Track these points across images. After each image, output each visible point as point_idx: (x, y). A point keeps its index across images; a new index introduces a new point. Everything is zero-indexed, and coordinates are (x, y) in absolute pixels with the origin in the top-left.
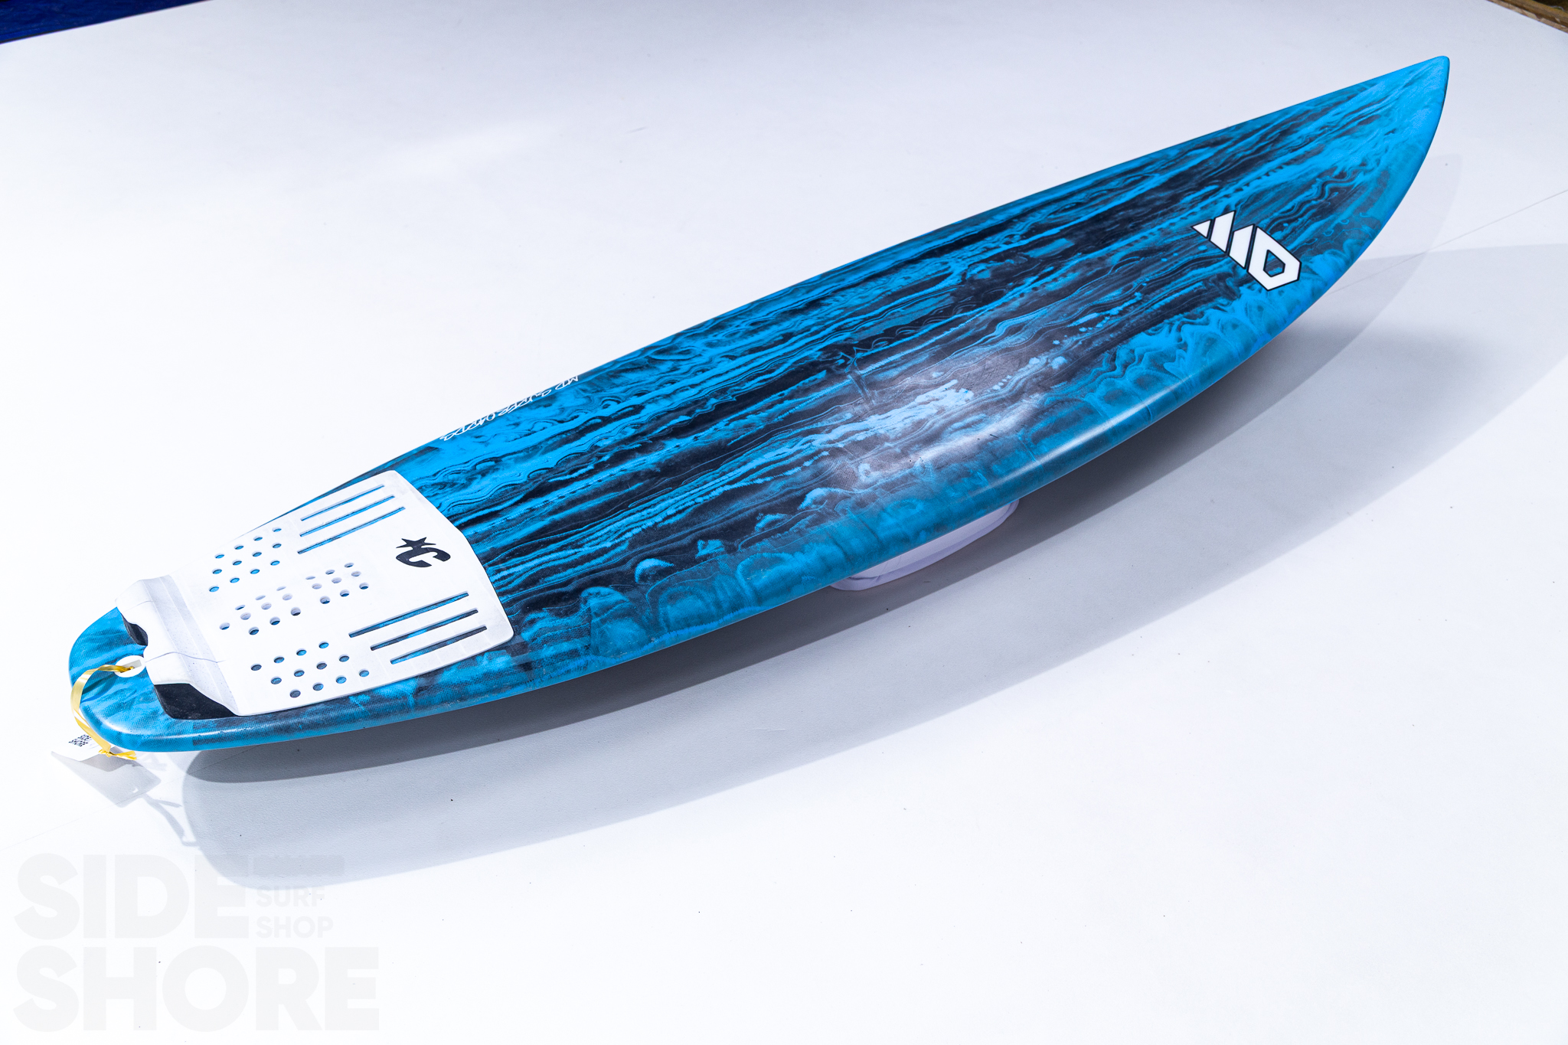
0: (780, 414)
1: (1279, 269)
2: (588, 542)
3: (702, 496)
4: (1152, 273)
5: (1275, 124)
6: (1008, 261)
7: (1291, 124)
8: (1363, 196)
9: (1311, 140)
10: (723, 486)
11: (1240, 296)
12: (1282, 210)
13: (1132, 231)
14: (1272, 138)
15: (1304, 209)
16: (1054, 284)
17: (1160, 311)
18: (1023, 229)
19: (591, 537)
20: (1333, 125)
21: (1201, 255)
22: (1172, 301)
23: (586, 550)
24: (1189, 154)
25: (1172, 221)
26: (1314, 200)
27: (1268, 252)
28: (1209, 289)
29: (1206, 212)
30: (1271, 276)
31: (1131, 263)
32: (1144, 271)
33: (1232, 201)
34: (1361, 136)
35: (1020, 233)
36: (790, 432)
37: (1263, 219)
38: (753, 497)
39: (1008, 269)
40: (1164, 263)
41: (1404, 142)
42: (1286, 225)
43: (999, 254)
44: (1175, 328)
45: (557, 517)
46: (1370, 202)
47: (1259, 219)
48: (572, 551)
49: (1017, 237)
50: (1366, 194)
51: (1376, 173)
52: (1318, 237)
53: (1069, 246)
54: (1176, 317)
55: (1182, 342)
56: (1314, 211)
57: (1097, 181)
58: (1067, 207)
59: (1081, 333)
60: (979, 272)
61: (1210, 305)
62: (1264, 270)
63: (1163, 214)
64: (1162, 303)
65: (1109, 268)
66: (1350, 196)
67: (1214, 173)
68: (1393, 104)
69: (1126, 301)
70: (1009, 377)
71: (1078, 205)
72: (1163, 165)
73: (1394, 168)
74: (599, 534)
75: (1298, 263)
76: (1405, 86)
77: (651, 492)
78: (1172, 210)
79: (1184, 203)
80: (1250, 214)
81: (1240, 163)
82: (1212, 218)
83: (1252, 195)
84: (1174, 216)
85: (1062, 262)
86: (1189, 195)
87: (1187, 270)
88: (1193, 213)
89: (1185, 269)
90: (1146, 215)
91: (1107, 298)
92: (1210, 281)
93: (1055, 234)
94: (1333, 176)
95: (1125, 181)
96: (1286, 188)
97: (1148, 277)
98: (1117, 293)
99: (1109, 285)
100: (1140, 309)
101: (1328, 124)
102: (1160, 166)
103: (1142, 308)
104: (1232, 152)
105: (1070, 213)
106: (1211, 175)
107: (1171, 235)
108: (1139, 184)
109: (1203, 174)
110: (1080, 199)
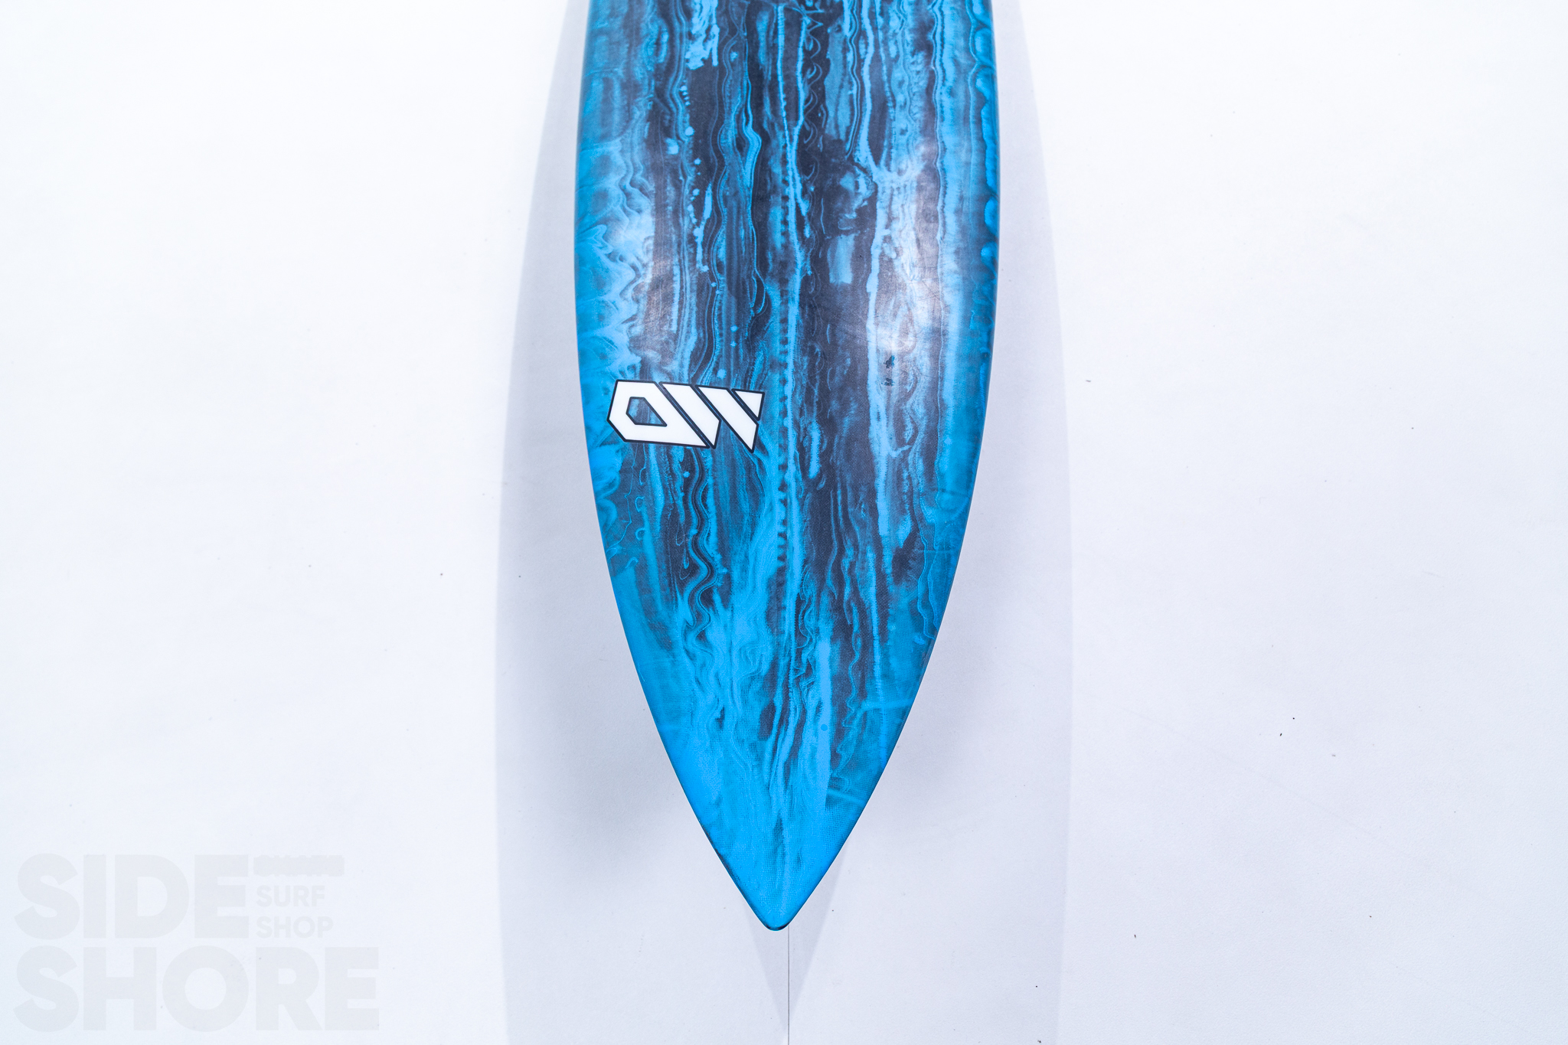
1: (634, 412)
4: (724, 302)
5: (876, 644)
6: (855, 215)
7: (858, 656)
8: (657, 587)
9: (800, 633)
11: (630, 350)
12: (711, 492)
13: (806, 341)
14: (850, 610)
15: (693, 513)
16: (779, 218)
18: (903, 270)
20: (804, 684)
21: (712, 364)
22: (672, 290)
24: (908, 517)
25: (791, 386)
26: (697, 534)
27: (664, 424)
28: (661, 331)
29: (776, 427)
30: (632, 399)
31: (754, 299)
32: (734, 300)
33: (772, 464)
34: (750, 686)
35: (897, 263)
37: (714, 461)
39: (840, 204)
40: (729, 324)
41: (692, 714)
42: (687, 474)
43: (874, 218)
44: (638, 265)
46: (643, 587)
47: (718, 459)
49: (891, 254)
50: (658, 594)
51: (677, 634)
52: (643, 487)
53: (832, 276)
54: (649, 276)
55: (617, 259)
56: (682, 519)
59: (693, 188)
60: (857, 184)
61: (642, 317)
62: (644, 399)
63: (809, 391)
65: (764, 275)
66: (669, 574)
67: (840, 498)
68: (766, 777)
69: (704, 252)
70: (688, 103)
72: (909, 478)
73: (667, 662)
75: (627, 438)
78: (809, 402)
79: (811, 423)
80: (733, 460)
81: (834, 536)
82: (760, 422)
83: (762, 489)
84: (797, 396)
85: (809, 250)
86: (822, 441)
87: (702, 335)
88: (784, 414)
89: (704, 333)
90: (823, 377)
91: (722, 241)
92: (671, 341)
93: (866, 285)
94: (715, 590)
95: (913, 422)
96: (741, 528)
97: (722, 296)
98: (722, 254)
99: (739, 258)
100: (683, 254)
101: (811, 680)
102: (913, 476)
103: (684, 258)
104: (865, 553)
105: (896, 326)
106: (839, 491)
107: (767, 366)
108: (891, 425)
109: (849, 489)
110: (914, 358)
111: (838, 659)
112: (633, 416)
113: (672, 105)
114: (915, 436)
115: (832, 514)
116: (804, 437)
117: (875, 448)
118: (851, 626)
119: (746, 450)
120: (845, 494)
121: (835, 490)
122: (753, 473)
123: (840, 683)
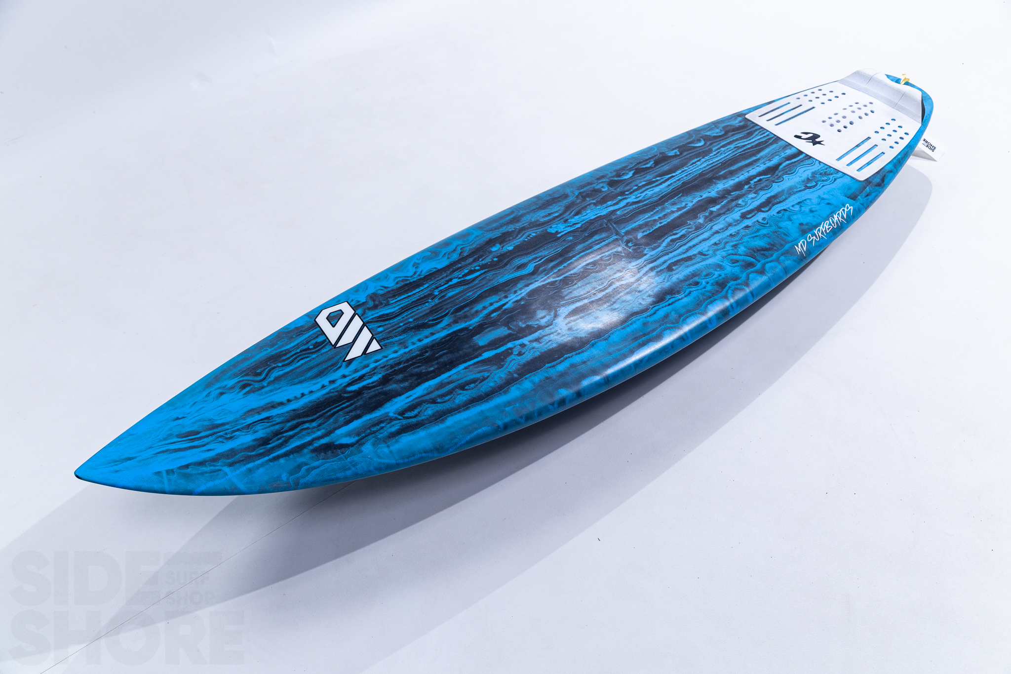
0: (658, 211)
2: (732, 150)
3: (685, 170)
4: (423, 309)
5: (266, 458)
6: (524, 326)
7: (253, 453)
8: (239, 368)
9: (248, 426)
10: (677, 175)
11: (367, 296)
12: (308, 359)
13: (428, 347)
14: (279, 439)
15: (290, 360)
16: (492, 301)
17: (425, 282)
18: (511, 361)
19: (732, 151)
20: (220, 439)
21: (383, 323)
22: (414, 290)
23: (732, 146)
24: (357, 438)
25: (395, 355)
26: (279, 366)
28: (387, 299)
29: (366, 362)
30: (341, 310)
31: (435, 317)
32: (428, 311)
33: (342, 372)
34: (205, 420)
35: (512, 357)
36: (649, 202)
37: (327, 352)
38: (659, 172)
39: (524, 317)
40: (411, 317)
42: (311, 347)
43: (530, 334)
44: (418, 274)
45: (754, 158)
46: (238, 364)
47: (329, 353)
48: (738, 145)
49: (516, 352)
51: (217, 385)
52: (294, 338)
53: (477, 336)
54: (415, 280)
55: (415, 266)
56: (284, 358)
57: (443, 421)
58: (472, 385)
59: (479, 266)
60: (544, 317)
61: (389, 289)
63: (399, 363)
64: (422, 288)
65: (452, 313)
66: (248, 369)
67: (344, 405)
68: (157, 445)
69: (446, 288)
70: (526, 240)
71: (462, 387)
72: (382, 428)
73: (199, 390)
74: (729, 153)
76: (135, 458)
77: (713, 170)
78: (392, 366)
79: (380, 373)
80: (333, 358)
81: (318, 414)
82: (363, 355)
83: (325, 375)
84: (392, 360)
85: (485, 320)
86: (372, 383)
87: (397, 312)
88: (376, 361)
89: (399, 312)
90: (412, 365)
91: (458, 290)
93: (486, 351)
94: (251, 386)
95: (419, 413)
96: (295, 379)
97: (426, 306)
98: (451, 294)
99: (454, 300)
100: (438, 283)
101: (224, 441)
102: (385, 429)
103: (436, 284)
104: (319, 430)
105: (472, 376)
106: (348, 404)
107: (399, 342)
108: (409, 404)
109: (353, 406)
110: (460, 394)
111: (245, 446)
113: (520, 236)
114: (411, 417)
115: (332, 407)
116: (369, 375)
117: (388, 405)
118: (270, 444)
119: (344, 358)
120: (348, 406)
121: (347, 402)
122: (332, 368)
123: (232, 453)
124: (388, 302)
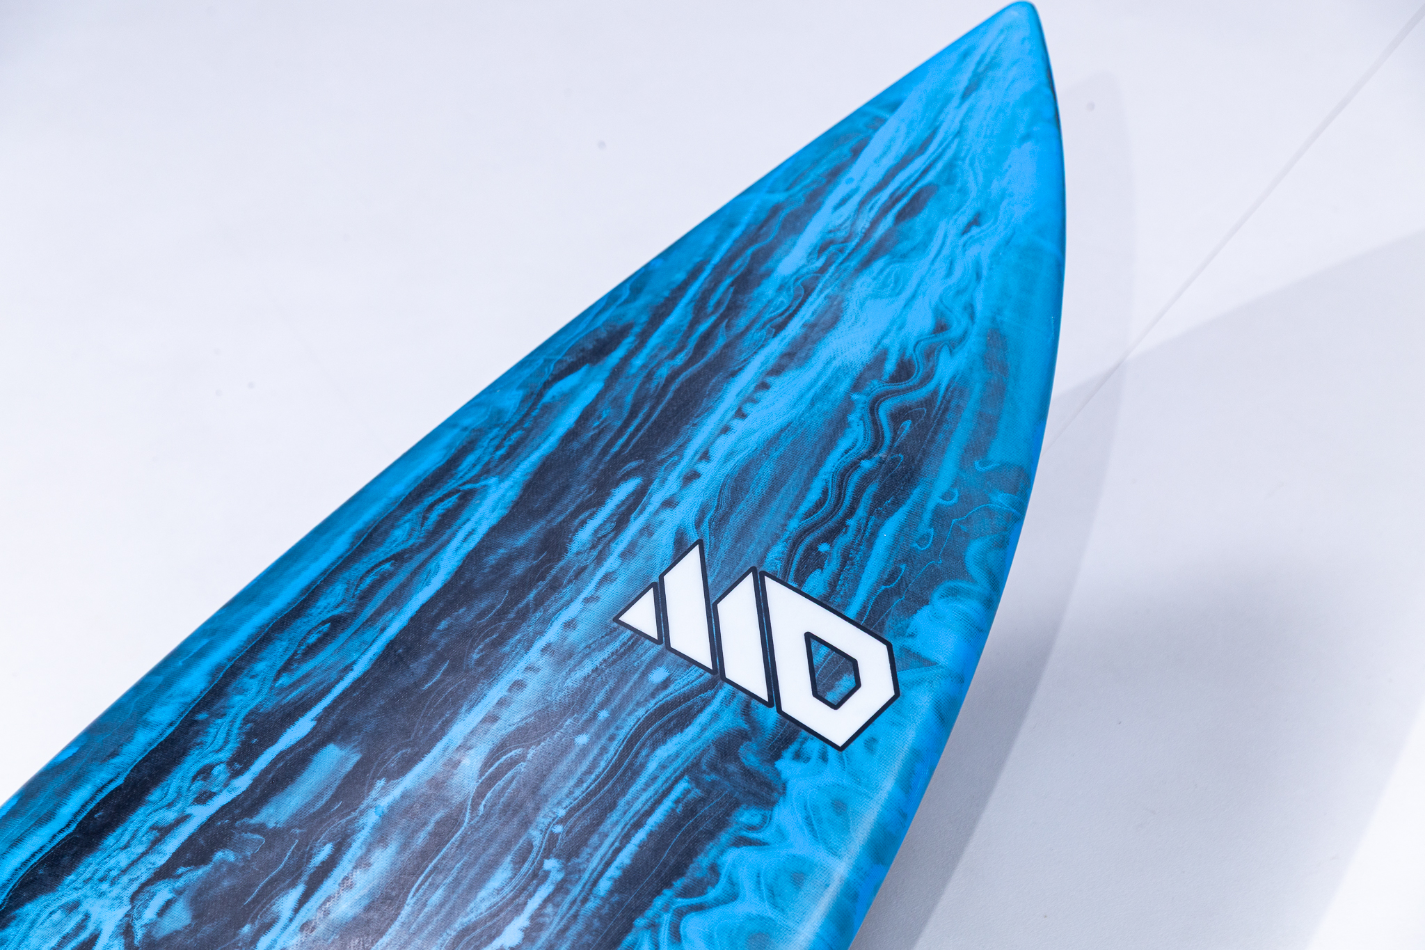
1: (846, 682)
4: (565, 790)
5: (716, 260)
6: (219, 855)
7: (749, 252)
8: (967, 414)
9: (808, 291)
11: (784, 787)
12: (803, 508)
14: (719, 304)
15: (850, 490)
16: (348, 896)
17: (616, 898)
18: (226, 742)
21: (662, 697)
22: (636, 858)
24: (547, 398)
25: (565, 616)
26: (864, 457)
27: (809, 637)
28: (709, 792)
29: (636, 564)
30: (835, 706)
31: (510, 774)
32: (545, 788)
33: (685, 513)
34: (913, 249)
35: (225, 755)
37: (768, 549)
39: (226, 883)
40: (584, 751)
41: (1008, 242)
42: (824, 548)
43: (191, 840)
44: (664, 934)
46: (987, 426)
47: (760, 550)
49: (220, 772)
50: (971, 406)
51: (974, 344)
52: (905, 561)
53: (349, 766)
54: (659, 902)
56: (872, 489)
57: (358, 535)
58: (312, 639)
60: (162, 912)
61: (724, 837)
62: (816, 694)
63: (542, 599)
64: (613, 872)
65: (461, 808)
66: (940, 423)
67: (621, 441)
68: (954, 146)
69: (531, 896)
71: (337, 623)
72: (498, 448)
73: (1008, 316)
75: (884, 648)
76: (966, 95)
78: (555, 586)
79: (578, 553)
80: (737, 540)
81: (669, 395)
82: (655, 579)
83: (724, 485)
84: (566, 598)
85: (348, 823)
86: (583, 523)
87: (644, 753)
88: (608, 578)
89: (638, 753)
90: (501, 614)
91: (483, 900)
92: (704, 767)
93: (308, 735)
94: (886, 377)
95: (425, 518)
96: (793, 443)
97: (559, 803)
98: (501, 876)
99: (477, 858)
100: (570, 908)
101: (831, 235)
102: (491, 449)
103: (574, 902)
104: (644, 366)
105: (325, 656)
106: (615, 449)
107: (576, 658)
108: (459, 522)
109: (597, 450)
110: (338, 606)
111: (779, 252)
112: (852, 676)
115: (649, 424)
117: (512, 495)
118: (732, 284)
121: (620, 452)
122: (720, 512)
123: (795, 224)
124: (697, 781)
